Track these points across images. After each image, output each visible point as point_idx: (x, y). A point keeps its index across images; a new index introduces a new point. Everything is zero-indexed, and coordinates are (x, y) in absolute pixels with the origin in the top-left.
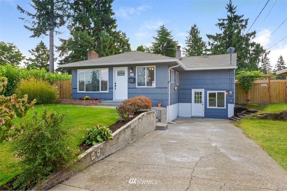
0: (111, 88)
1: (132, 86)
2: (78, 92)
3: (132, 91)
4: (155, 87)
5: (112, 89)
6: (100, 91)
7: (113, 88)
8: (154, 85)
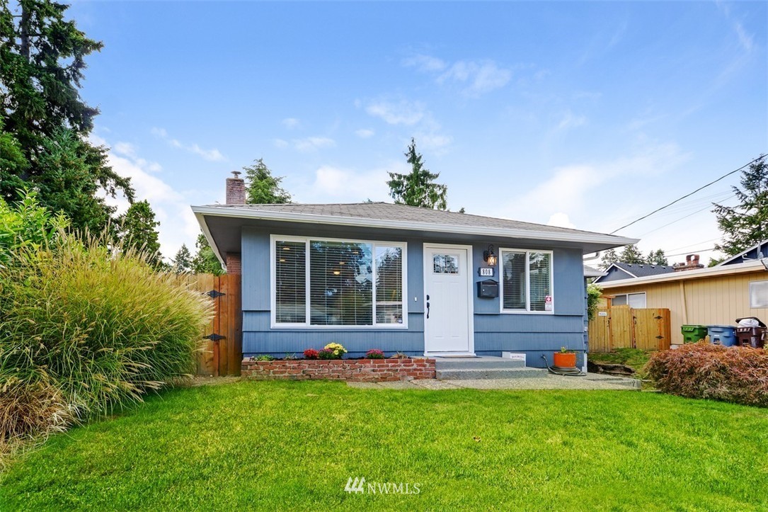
0: (416, 314)
1: (487, 307)
2: (275, 325)
3: (488, 324)
4: (552, 312)
5: (419, 316)
6: (376, 325)
7: (423, 313)
8: (550, 308)
